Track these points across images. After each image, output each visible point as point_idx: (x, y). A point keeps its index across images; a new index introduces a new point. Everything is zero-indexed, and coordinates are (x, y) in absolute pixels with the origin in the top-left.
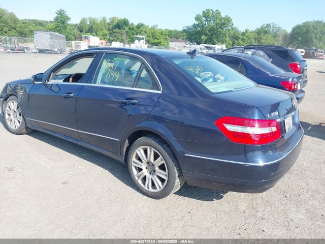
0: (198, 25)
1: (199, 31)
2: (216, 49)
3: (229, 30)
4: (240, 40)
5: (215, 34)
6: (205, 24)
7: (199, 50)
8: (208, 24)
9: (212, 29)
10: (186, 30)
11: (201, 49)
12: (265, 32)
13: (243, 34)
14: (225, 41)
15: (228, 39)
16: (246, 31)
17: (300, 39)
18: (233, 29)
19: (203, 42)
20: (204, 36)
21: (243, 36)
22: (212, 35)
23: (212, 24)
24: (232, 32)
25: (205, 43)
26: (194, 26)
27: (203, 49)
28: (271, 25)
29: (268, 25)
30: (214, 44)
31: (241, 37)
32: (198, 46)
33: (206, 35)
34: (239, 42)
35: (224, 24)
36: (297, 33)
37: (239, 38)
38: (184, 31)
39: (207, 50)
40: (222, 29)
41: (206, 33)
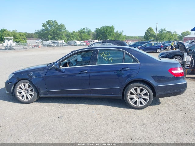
0: (45, 29)
1: (46, 33)
2: (59, 43)
3: (64, 32)
4: (71, 37)
5: (56, 34)
6: (49, 29)
7: (49, 44)
8: (51, 28)
9: (54, 32)
10: (37, 33)
11: (50, 43)
12: (84, 32)
13: (72, 34)
14: (63, 38)
15: (64, 37)
16: (74, 32)
17: (101, 35)
18: (66, 31)
19: (50, 39)
20: (49, 35)
21: (72, 35)
22: (54, 35)
23: (53, 28)
24: (66, 33)
25: (51, 40)
26: (42, 30)
27: (51, 43)
28: (86, 29)
29: (84, 29)
30: (57, 40)
31: (71, 35)
32: (47, 42)
33: (51, 35)
34: (71, 39)
35: (61, 28)
36: (99, 33)
37: (70, 36)
38: (36, 33)
39: (54, 44)
40: (60, 31)
41: (51, 34)
